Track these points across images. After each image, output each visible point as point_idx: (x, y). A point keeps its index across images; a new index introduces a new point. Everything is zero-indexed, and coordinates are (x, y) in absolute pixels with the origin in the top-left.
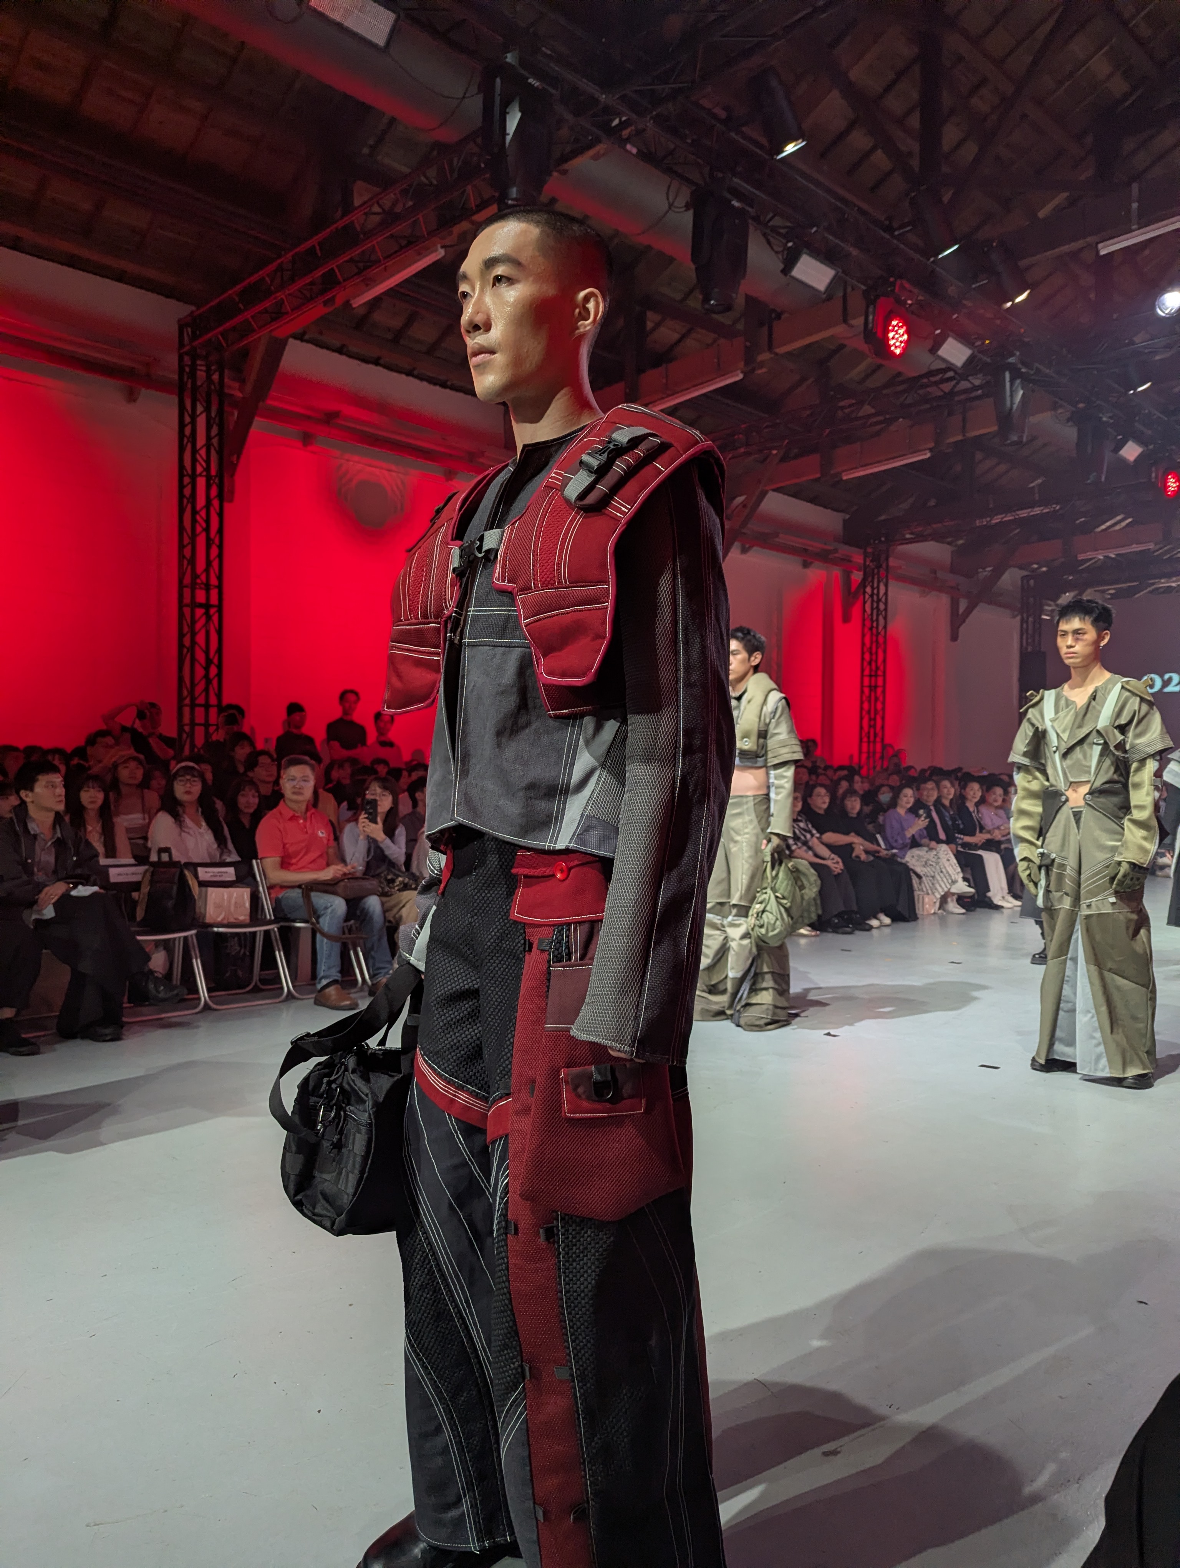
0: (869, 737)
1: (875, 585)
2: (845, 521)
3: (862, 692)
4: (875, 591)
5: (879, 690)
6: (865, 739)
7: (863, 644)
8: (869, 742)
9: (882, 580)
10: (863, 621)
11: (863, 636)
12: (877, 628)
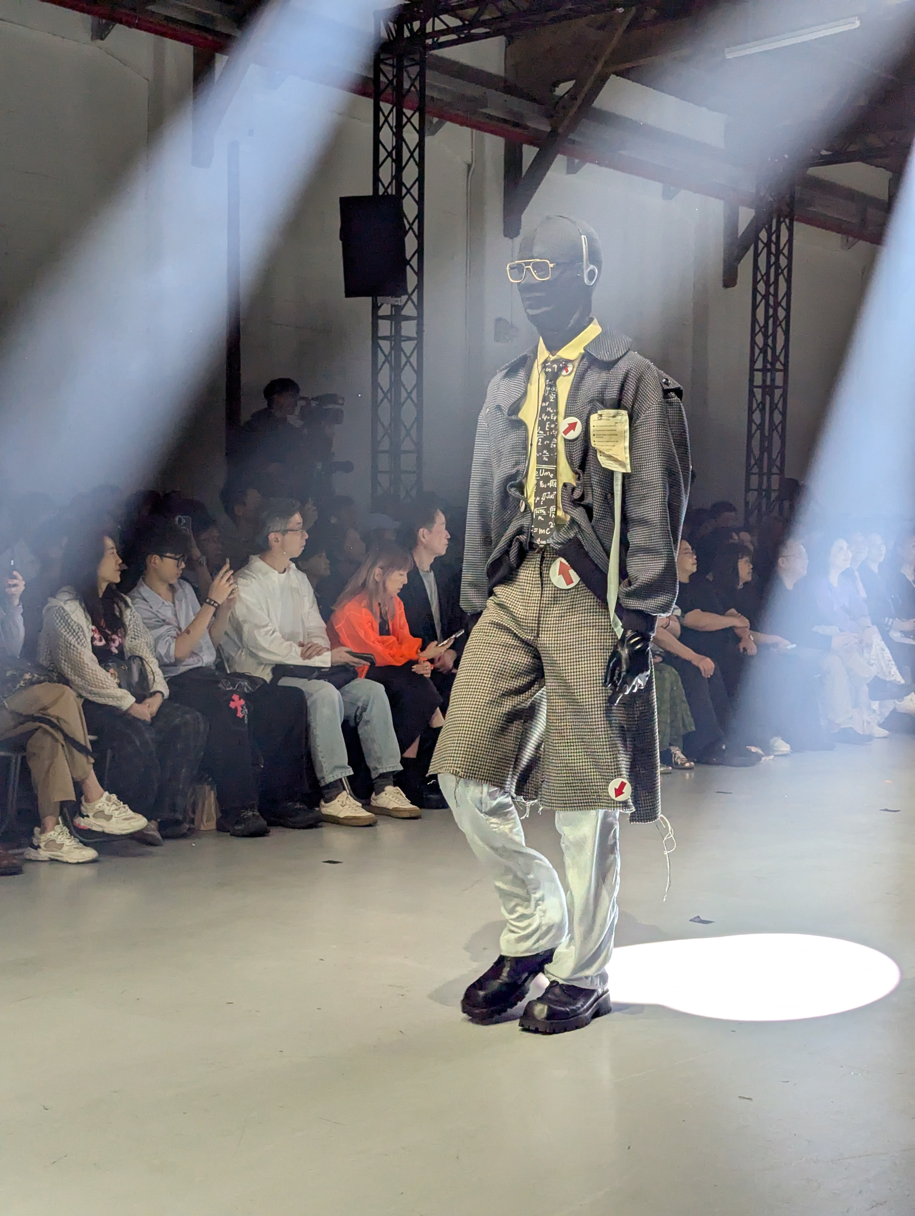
0: (761, 468)
1: (774, 228)
2: (728, 125)
3: (752, 394)
4: (774, 238)
5: (778, 393)
6: (755, 470)
7: (754, 320)
8: (761, 474)
9: (784, 221)
10: (755, 282)
11: (755, 307)
12: (776, 295)
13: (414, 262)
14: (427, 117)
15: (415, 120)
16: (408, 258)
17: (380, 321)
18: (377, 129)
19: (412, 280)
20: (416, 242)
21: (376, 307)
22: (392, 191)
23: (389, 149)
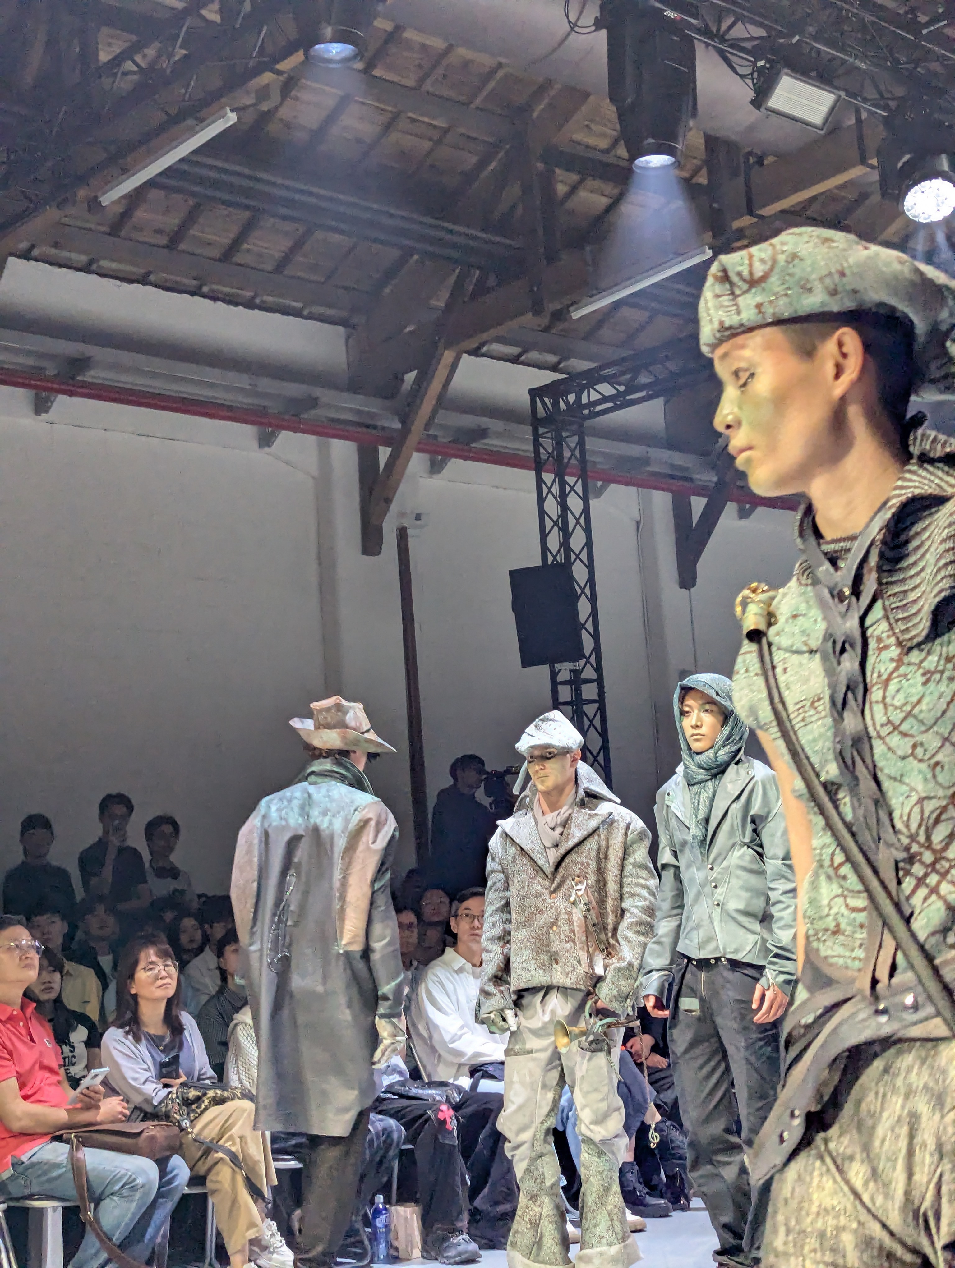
13: (589, 626)
14: (590, 482)
15: (579, 488)
16: (582, 620)
17: (560, 687)
18: (541, 500)
19: (588, 644)
20: (589, 605)
21: (554, 674)
22: (561, 558)
23: (555, 519)
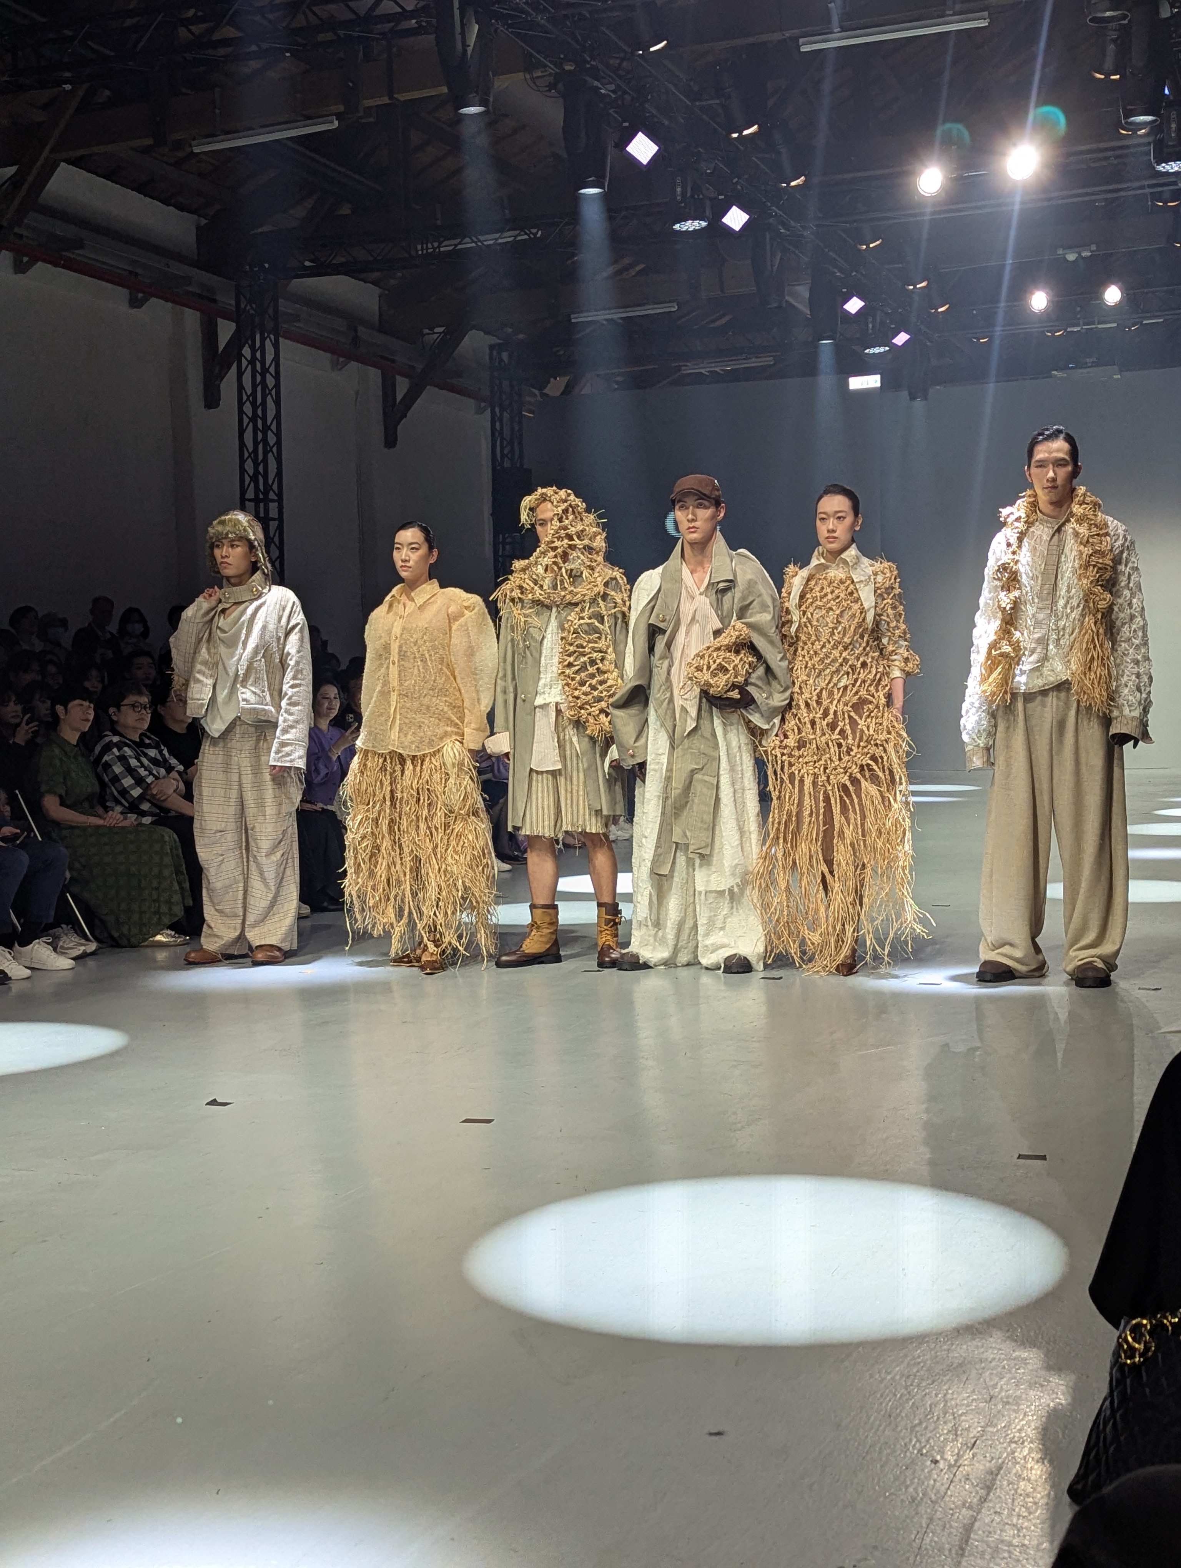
1: (258, 344)
2: (198, 228)
4: (258, 355)
7: (242, 445)
9: (268, 336)
10: (241, 404)
11: (242, 431)
12: (264, 418)
